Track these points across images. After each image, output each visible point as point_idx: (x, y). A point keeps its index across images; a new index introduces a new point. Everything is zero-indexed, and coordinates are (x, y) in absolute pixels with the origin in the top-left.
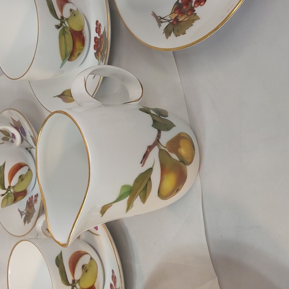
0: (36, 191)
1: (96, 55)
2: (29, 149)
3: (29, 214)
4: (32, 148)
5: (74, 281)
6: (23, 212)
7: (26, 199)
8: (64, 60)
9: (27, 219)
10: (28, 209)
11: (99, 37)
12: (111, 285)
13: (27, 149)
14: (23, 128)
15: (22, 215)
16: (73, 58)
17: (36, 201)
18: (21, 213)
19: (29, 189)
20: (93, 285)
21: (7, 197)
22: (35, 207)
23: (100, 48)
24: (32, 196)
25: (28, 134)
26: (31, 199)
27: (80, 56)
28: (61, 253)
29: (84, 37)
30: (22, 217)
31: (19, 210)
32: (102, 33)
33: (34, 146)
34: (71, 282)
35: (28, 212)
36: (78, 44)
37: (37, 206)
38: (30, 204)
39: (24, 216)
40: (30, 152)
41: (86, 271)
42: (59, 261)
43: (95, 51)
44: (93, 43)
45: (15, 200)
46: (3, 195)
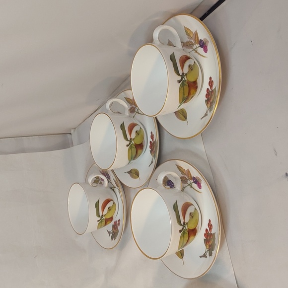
1: (151, 152)
4: (115, 187)
7: (112, 223)
9: (114, 237)
10: (113, 230)
11: (152, 142)
12: (207, 230)
13: (111, 188)
14: (108, 174)
15: (110, 234)
17: (119, 224)
18: (109, 233)
21: (101, 222)
22: (119, 229)
24: (116, 221)
25: (112, 179)
26: (115, 223)
31: (107, 231)
35: (114, 232)
38: (115, 227)
39: (111, 235)
40: (113, 190)
44: (149, 144)
45: (106, 224)
46: (98, 221)
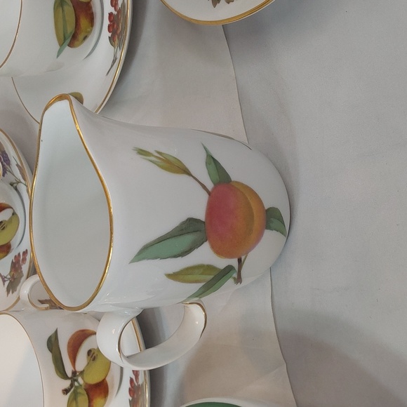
0: (25, 245)
1: (111, 39)
2: (15, 185)
3: (14, 279)
4: (19, 182)
5: (74, 373)
6: (5, 277)
7: (10, 258)
8: (61, 45)
9: (12, 286)
10: (12, 273)
11: (115, 13)
12: (131, 381)
13: (12, 184)
14: (6, 154)
15: (4, 281)
16: (76, 43)
17: (24, 260)
19: (14, 243)
20: (105, 379)
22: (23, 269)
23: (117, 29)
24: (19, 254)
25: (13, 163)
26: (17, 257)
27: (87, 40)
28: (56, 332)
29: (93, 13)
30: (4, 284)
32: (120, 6)
33: (22, 180)
34: (69, 374)
35: (13, 276)
36: (84, 22)
37: (25, 268)
38: (16, 266)
39: (7, 283)
40: (16, 189)
41: (94, 359)
42: (53, 343)
43: (110, 35)
44: (107, 22)
